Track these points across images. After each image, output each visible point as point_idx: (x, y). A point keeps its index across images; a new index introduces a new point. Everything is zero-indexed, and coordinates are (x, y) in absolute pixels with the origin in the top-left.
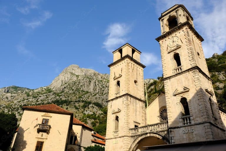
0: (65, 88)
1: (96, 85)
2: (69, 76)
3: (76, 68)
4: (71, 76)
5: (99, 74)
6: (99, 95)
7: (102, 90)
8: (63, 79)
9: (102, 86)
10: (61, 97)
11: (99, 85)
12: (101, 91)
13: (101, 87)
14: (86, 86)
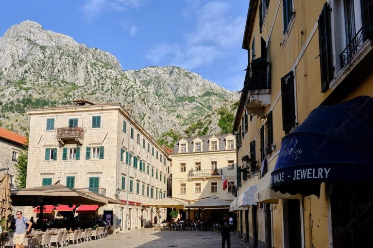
0: (26, 72)
1: (88, 72)
2: (25, 47)
3: (37, 31)
4: (28, 46)
5: (87, 50)
6: (100, 93)
7: (101, 82)
8: (14, 52)
9: (99, 75)
10: (30, 92)
11: (94, 73)
12: (99, 84)
13: (97, 76)
14: (68, 73)
